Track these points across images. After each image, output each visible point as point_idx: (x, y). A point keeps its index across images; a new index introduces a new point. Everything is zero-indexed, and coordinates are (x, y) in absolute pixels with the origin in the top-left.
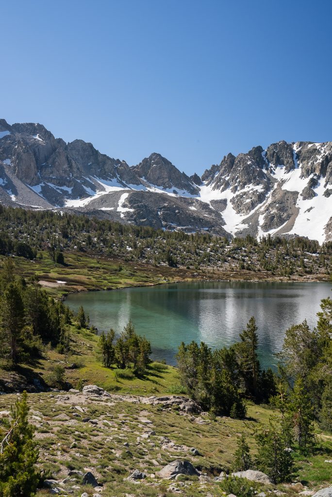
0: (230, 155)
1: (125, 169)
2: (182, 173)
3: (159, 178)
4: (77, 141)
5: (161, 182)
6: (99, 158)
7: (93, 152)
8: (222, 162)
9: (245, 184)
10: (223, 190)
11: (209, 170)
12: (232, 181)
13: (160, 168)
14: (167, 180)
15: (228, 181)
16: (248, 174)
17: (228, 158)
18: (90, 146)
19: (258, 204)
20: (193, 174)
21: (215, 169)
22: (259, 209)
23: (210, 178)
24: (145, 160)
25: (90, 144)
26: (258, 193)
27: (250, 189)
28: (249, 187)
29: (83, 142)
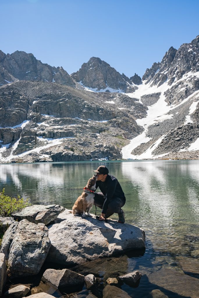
0: (172, 49)
1: (61, 74)
2: (121, 74)
3: (94, 80)
4: (18, 52)
5: (97, 84)
6: (38, 67)
7: (33, 61)
8: (164, 57)
9: (183, 73)
10: (160, 85)
11: (150, 68)
12: (171, 74)
13: (96, 69)
14: (102, 81)
15: (166, 75)
16: (188, 61)
17: (169, 53)
18: (31, 56)
19: (194, 91)
20: (134, 75)
21: (156, 66)
22: (194, 96)
23: (150, 77)
24: (84, 65)
25: (31, 54)
26: (196, 79)
27: (188, 77)
28: (187, 75)
29: (24, 53)
